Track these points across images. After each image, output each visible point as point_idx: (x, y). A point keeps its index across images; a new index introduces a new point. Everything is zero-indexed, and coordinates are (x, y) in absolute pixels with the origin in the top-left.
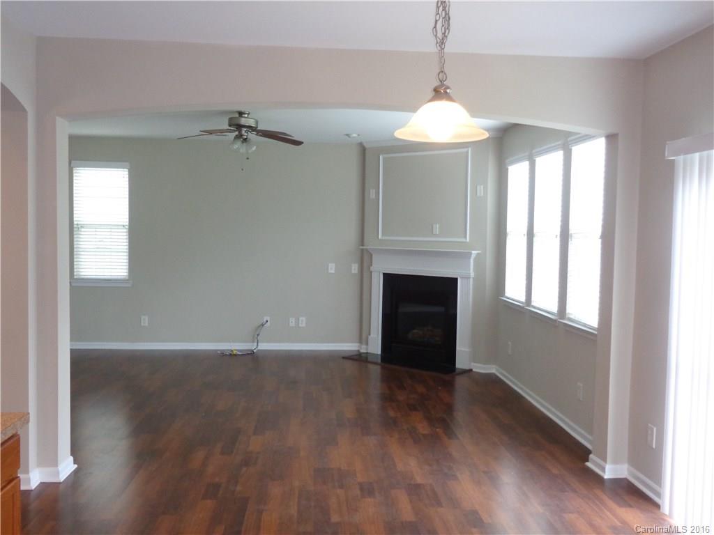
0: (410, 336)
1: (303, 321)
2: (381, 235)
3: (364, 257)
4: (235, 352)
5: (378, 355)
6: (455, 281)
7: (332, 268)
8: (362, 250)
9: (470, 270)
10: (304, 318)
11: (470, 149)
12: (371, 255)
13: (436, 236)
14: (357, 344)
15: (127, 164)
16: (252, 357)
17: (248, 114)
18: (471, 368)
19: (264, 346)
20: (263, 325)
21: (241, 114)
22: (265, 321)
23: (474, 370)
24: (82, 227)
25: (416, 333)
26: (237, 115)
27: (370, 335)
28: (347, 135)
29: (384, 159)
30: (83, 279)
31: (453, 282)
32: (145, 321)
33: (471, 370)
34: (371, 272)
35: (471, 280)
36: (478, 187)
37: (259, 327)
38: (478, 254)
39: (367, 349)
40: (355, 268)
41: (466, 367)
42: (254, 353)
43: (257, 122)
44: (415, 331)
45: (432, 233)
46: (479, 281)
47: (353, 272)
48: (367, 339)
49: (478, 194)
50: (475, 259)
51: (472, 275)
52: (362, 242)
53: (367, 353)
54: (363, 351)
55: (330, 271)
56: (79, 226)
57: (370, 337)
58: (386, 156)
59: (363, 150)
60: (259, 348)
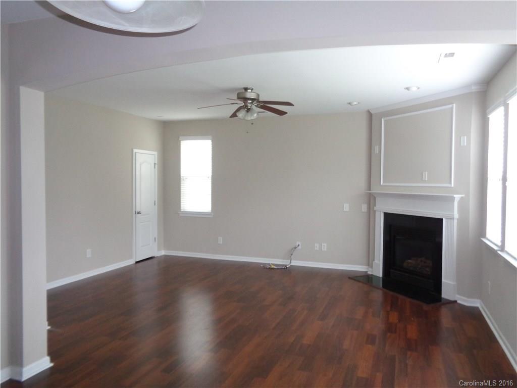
0: (405, 265)
1: (325, 247)
2: (383, 182)
3: (371, 199)
4: (272, 266)
5: (379, 277)
6: (440, 221)
7: (346, 207)
8: (370, 193)
9: (453, 212)
10: (326, 245)
11: (454, 105)
12: (375, 198)
13: (425, 182)
14: (367, 267)
15: (210, 137)
16: (285, 271)
17: (252, 89)
18: (456, 299)
19: (296, 263)
20: (295, 248)
21: (246, 89)
22: (297, 244)
23: (458, 302)
24: (186, 179)
25: (410, 263)
26: (244, 91)
27: (374, 260)
28: (349, 103)
29: (385, 121)
30: (186, 212)
31: (439, 222)
32: (221, 240)
33: (456, 302)
34: (375, 212)
35: (455, 221)
36: (462, 138)
37: (292, 249)
38: (462, 197)
39: (372, 271)
40: (364, 208)
41: (451, 298)
42: (287, 268)
43: (258, 95)
44: (409, 261)
45: (422, 179)
46: (463, 222)
47: (363, 210)
48: (372, 263)
49: (462, 145)
50: (459, 203)
51: (456, 215)
52: (369, 188)
53: (372, 275)
54: (369, 273)
55: (345, 210)
56: (184, 178)
57: (373, 263)
58: (386, 118)
59: (370, 115)
60: (292, 264)
